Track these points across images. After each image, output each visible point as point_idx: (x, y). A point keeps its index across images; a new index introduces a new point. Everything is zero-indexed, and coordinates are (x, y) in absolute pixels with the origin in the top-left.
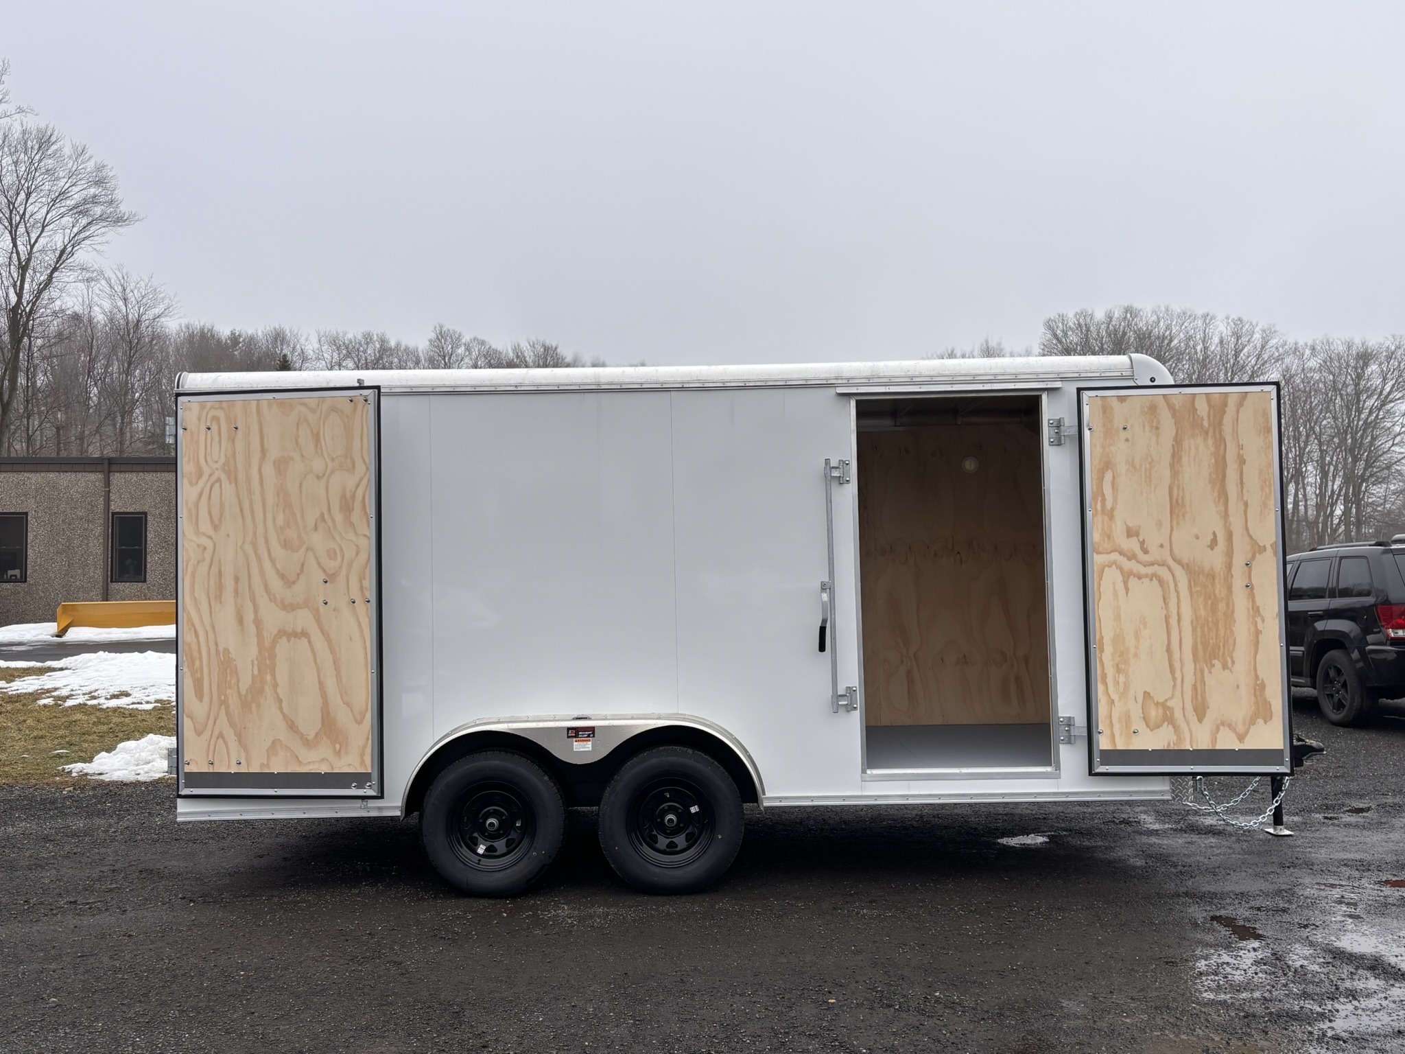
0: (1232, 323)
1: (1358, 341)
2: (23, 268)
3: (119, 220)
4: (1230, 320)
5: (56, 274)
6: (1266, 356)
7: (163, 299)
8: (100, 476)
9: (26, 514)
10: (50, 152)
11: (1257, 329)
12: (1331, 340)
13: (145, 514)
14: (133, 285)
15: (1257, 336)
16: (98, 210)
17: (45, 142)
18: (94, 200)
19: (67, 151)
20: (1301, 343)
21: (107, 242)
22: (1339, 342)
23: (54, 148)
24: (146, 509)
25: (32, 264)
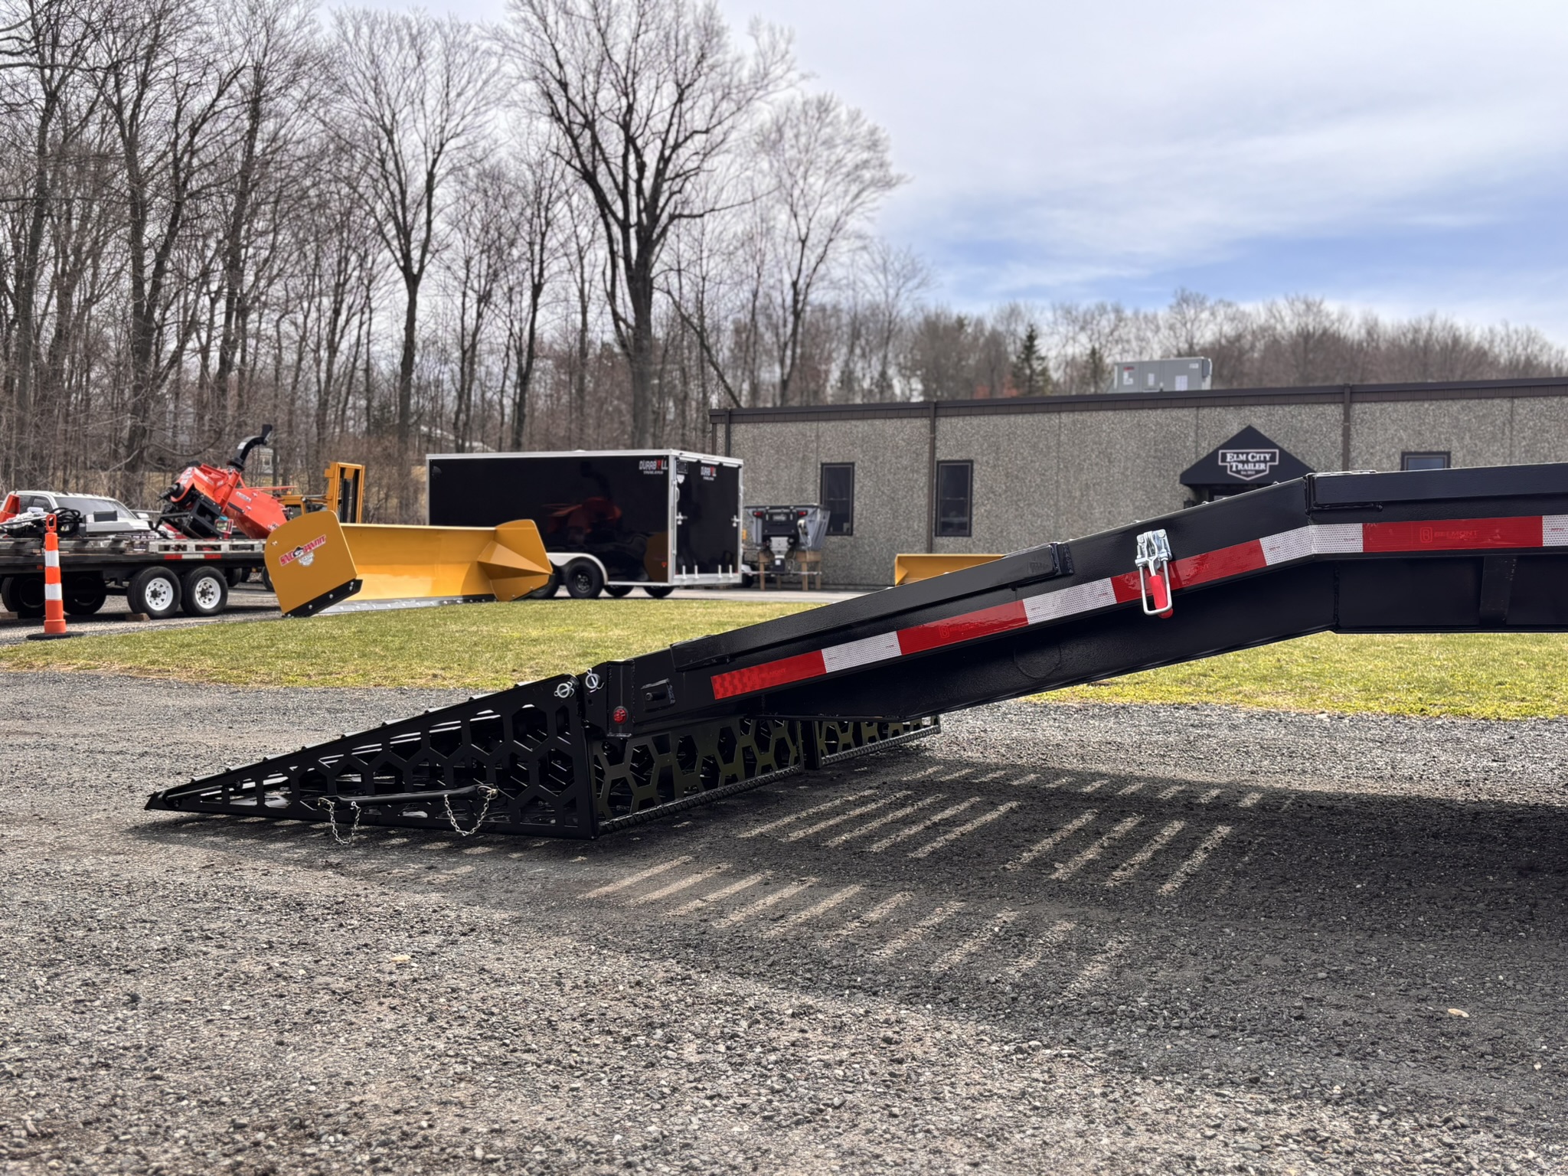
2: (804, 242)
3: (887, 184)
5: (832, 245)
7: (921, 270)
8: (926, 422)
9: (853, 464)
10: (828, 120)
13: (971, 462)
14: (892, 258)
16: (867, 175)
17: (823, 107)
18: (865, 164)
19: (844, 117)
21: (878, 208)
23: (832, 115)
24: (972, 456)
25: (811, 236)
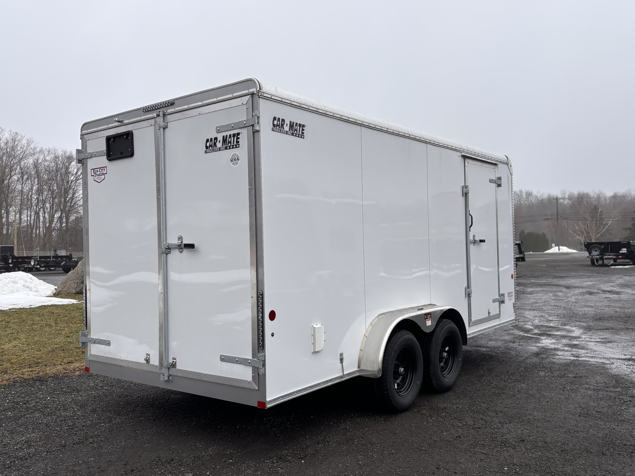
0: (13, 134)
1: (68, 151)
4: (12, 133)
6: (28, 152)
11: (25, 139)
12: (56, 149)
15: (24, 142)
20: (44, 148)
22: (60, 150)
